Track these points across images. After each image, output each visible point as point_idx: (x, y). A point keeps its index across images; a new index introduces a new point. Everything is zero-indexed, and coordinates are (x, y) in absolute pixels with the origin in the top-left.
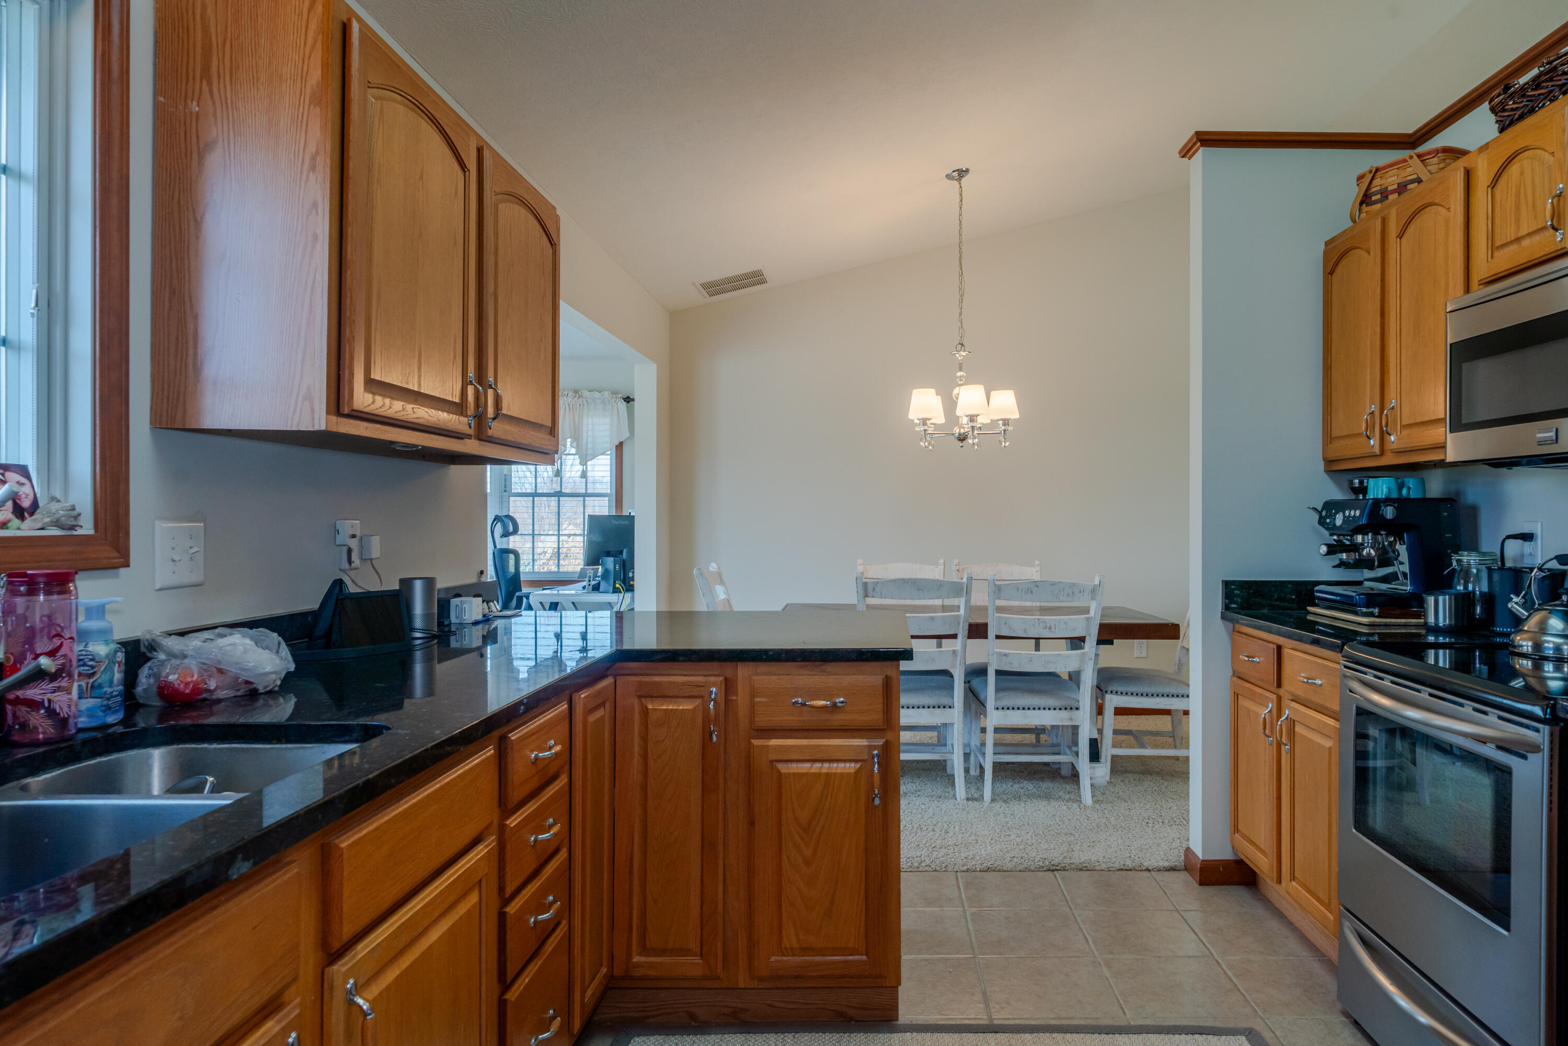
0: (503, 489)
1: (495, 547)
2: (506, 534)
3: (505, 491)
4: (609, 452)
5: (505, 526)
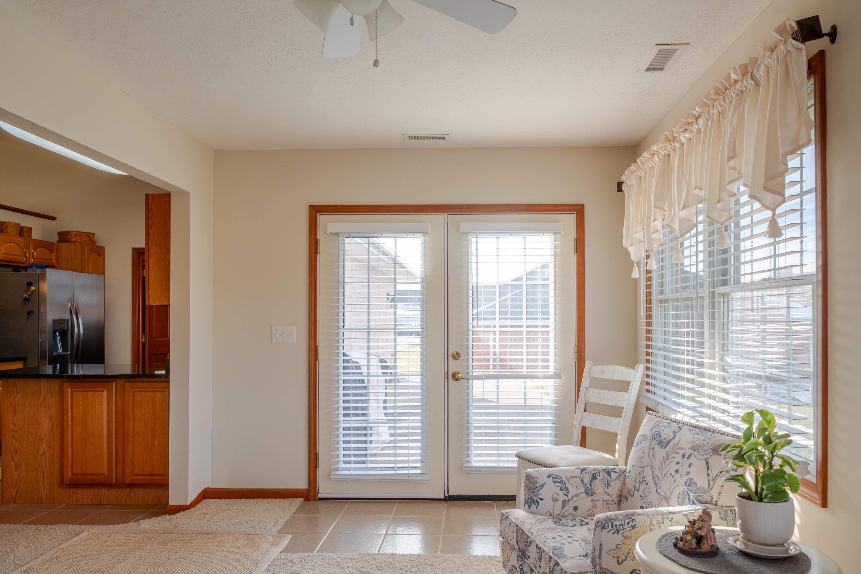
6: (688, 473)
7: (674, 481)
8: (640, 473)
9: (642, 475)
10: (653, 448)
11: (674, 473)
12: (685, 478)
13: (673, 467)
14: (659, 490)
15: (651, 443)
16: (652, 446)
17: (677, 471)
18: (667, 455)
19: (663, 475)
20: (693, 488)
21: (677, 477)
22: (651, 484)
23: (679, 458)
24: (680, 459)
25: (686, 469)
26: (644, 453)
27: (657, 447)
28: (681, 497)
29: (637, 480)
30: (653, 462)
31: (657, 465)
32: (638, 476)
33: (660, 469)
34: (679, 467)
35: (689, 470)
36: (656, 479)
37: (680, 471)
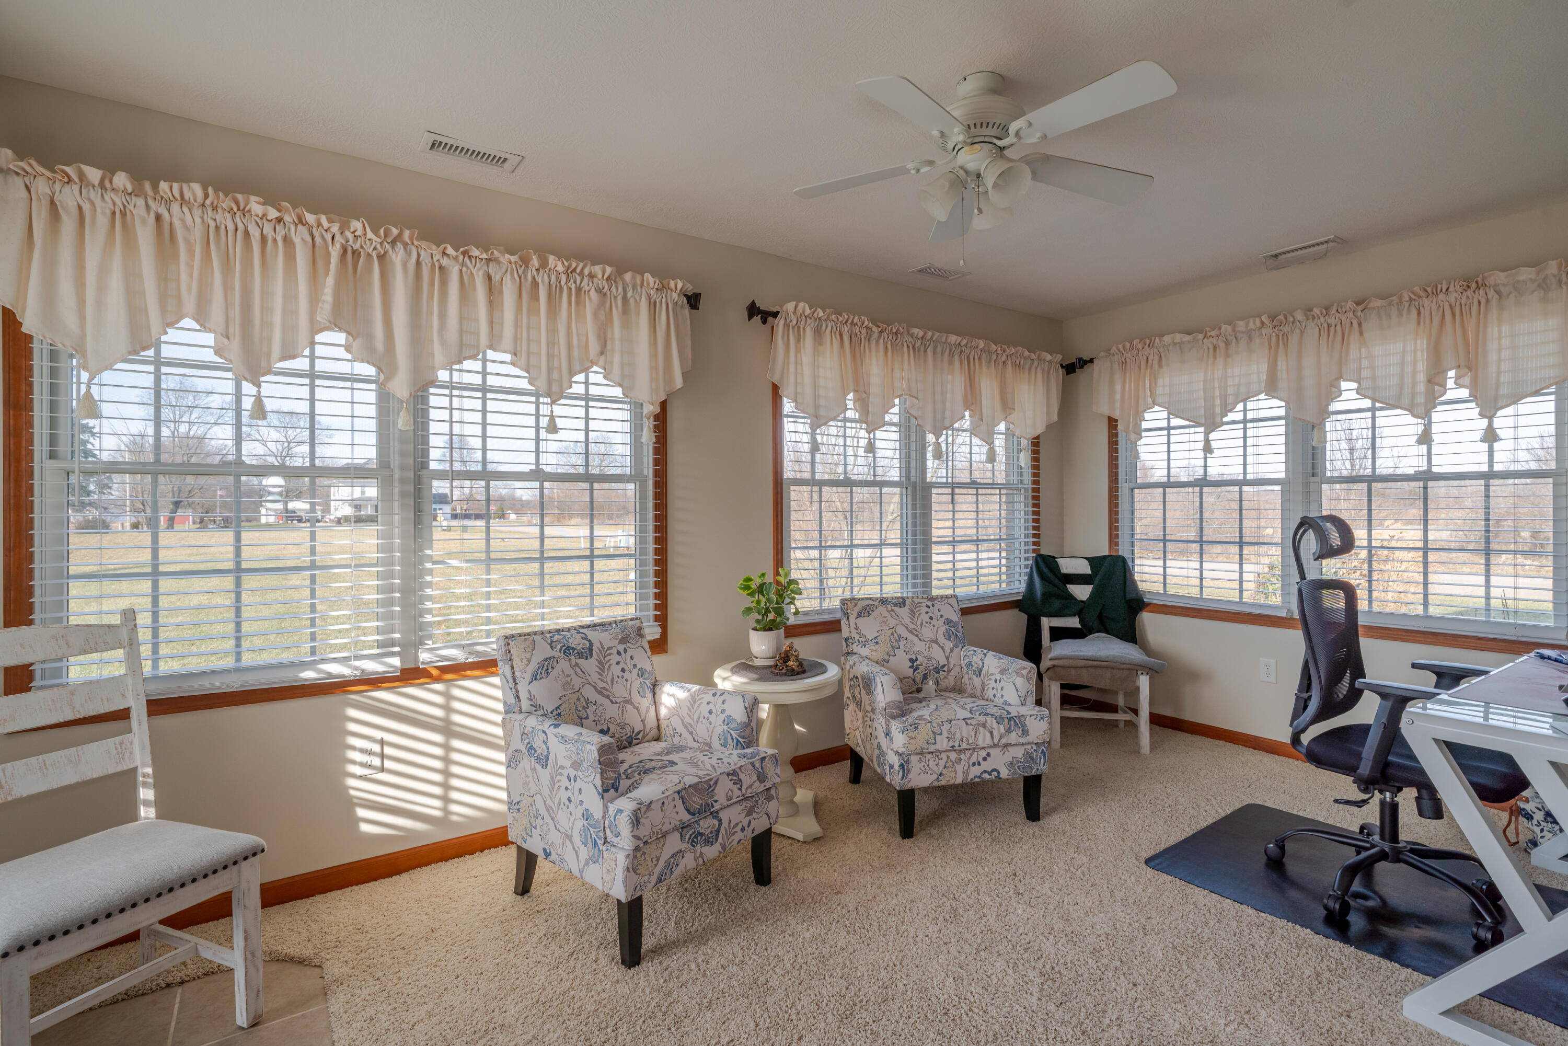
0: (1310, 471)
1: (1303, 576)
2: (1327, 552)
3: (1313, 475)
4: (1552, 389)
5: (1322, 537)
6: (635, 666)
7: (627, 680)
8: (578, 699)
9: (582, 699)
10: (577, 665)
11: (621, 674)
12: (635, 671)
13: (616, 670)
14: (614, 700)
15: (570, 661)
16: (574, 663)
17: (623, 670)
18: (600, 662)
19: (610, 683)
20: (646, 676)
21: (627, 675)
22: (601, 700)
23: (615, 658)
24: (618, 658)
25: (630, 663)
26: (568, 676)
27: (580, 661)
28: (641, 690)
29: (580, 708)
30: (588, 677)
31: (595, 677)
32: (578, 703)
33: (602, 680)
34: (622, 665)
35: (633, 662)
36: (604, 691)
37: (626, 668)
